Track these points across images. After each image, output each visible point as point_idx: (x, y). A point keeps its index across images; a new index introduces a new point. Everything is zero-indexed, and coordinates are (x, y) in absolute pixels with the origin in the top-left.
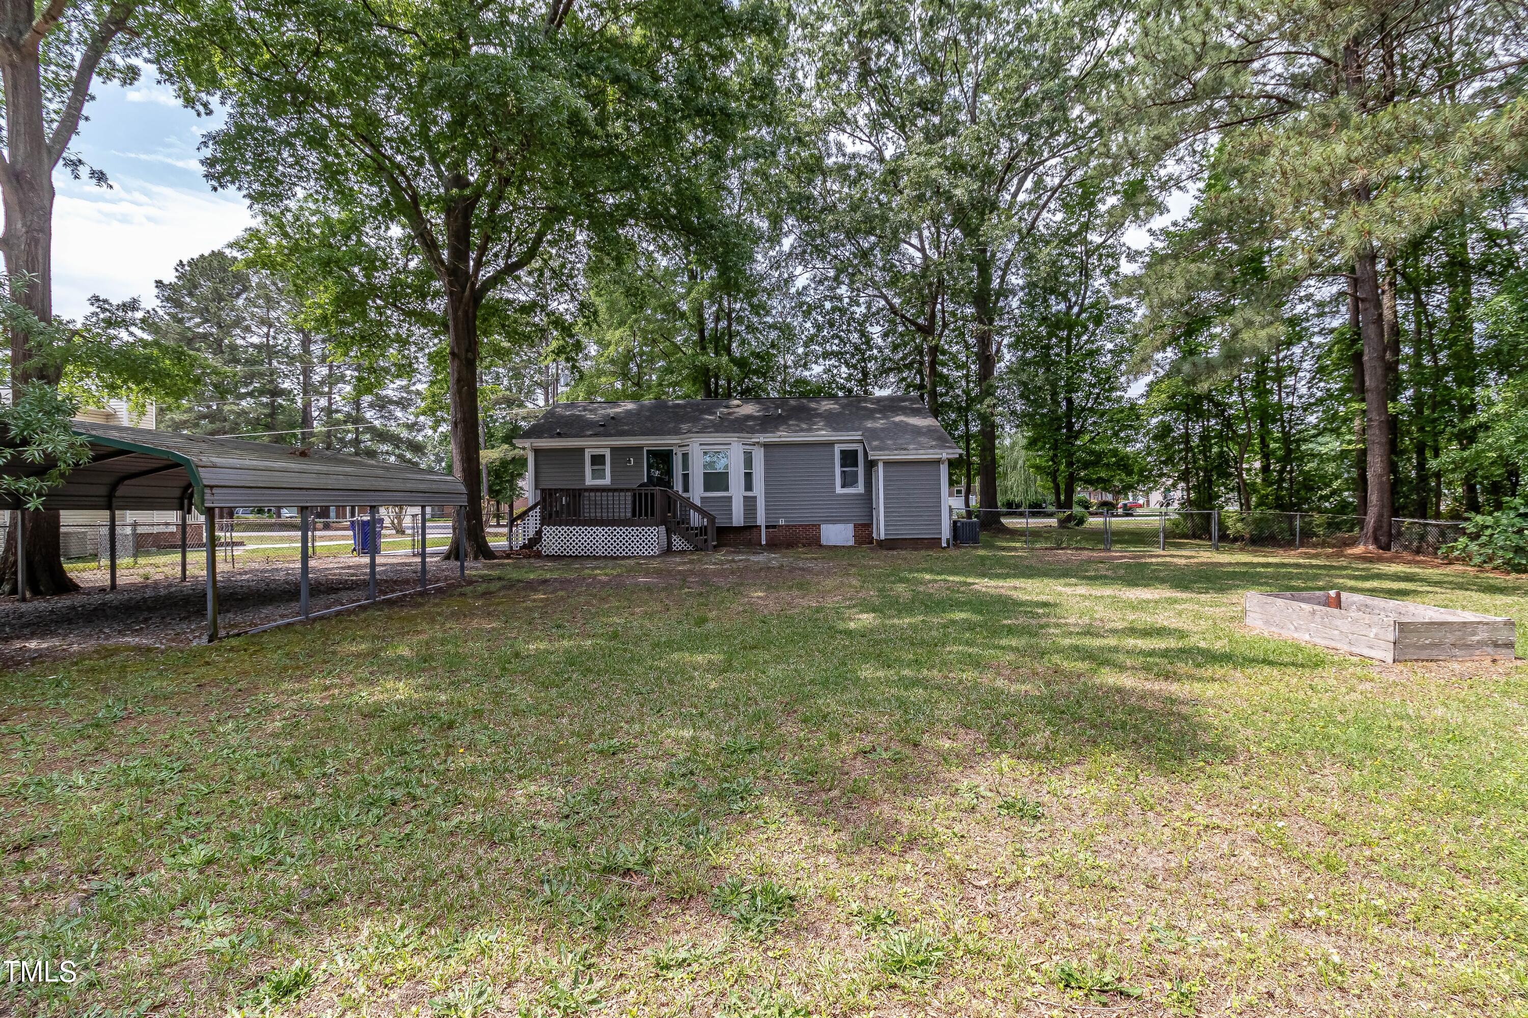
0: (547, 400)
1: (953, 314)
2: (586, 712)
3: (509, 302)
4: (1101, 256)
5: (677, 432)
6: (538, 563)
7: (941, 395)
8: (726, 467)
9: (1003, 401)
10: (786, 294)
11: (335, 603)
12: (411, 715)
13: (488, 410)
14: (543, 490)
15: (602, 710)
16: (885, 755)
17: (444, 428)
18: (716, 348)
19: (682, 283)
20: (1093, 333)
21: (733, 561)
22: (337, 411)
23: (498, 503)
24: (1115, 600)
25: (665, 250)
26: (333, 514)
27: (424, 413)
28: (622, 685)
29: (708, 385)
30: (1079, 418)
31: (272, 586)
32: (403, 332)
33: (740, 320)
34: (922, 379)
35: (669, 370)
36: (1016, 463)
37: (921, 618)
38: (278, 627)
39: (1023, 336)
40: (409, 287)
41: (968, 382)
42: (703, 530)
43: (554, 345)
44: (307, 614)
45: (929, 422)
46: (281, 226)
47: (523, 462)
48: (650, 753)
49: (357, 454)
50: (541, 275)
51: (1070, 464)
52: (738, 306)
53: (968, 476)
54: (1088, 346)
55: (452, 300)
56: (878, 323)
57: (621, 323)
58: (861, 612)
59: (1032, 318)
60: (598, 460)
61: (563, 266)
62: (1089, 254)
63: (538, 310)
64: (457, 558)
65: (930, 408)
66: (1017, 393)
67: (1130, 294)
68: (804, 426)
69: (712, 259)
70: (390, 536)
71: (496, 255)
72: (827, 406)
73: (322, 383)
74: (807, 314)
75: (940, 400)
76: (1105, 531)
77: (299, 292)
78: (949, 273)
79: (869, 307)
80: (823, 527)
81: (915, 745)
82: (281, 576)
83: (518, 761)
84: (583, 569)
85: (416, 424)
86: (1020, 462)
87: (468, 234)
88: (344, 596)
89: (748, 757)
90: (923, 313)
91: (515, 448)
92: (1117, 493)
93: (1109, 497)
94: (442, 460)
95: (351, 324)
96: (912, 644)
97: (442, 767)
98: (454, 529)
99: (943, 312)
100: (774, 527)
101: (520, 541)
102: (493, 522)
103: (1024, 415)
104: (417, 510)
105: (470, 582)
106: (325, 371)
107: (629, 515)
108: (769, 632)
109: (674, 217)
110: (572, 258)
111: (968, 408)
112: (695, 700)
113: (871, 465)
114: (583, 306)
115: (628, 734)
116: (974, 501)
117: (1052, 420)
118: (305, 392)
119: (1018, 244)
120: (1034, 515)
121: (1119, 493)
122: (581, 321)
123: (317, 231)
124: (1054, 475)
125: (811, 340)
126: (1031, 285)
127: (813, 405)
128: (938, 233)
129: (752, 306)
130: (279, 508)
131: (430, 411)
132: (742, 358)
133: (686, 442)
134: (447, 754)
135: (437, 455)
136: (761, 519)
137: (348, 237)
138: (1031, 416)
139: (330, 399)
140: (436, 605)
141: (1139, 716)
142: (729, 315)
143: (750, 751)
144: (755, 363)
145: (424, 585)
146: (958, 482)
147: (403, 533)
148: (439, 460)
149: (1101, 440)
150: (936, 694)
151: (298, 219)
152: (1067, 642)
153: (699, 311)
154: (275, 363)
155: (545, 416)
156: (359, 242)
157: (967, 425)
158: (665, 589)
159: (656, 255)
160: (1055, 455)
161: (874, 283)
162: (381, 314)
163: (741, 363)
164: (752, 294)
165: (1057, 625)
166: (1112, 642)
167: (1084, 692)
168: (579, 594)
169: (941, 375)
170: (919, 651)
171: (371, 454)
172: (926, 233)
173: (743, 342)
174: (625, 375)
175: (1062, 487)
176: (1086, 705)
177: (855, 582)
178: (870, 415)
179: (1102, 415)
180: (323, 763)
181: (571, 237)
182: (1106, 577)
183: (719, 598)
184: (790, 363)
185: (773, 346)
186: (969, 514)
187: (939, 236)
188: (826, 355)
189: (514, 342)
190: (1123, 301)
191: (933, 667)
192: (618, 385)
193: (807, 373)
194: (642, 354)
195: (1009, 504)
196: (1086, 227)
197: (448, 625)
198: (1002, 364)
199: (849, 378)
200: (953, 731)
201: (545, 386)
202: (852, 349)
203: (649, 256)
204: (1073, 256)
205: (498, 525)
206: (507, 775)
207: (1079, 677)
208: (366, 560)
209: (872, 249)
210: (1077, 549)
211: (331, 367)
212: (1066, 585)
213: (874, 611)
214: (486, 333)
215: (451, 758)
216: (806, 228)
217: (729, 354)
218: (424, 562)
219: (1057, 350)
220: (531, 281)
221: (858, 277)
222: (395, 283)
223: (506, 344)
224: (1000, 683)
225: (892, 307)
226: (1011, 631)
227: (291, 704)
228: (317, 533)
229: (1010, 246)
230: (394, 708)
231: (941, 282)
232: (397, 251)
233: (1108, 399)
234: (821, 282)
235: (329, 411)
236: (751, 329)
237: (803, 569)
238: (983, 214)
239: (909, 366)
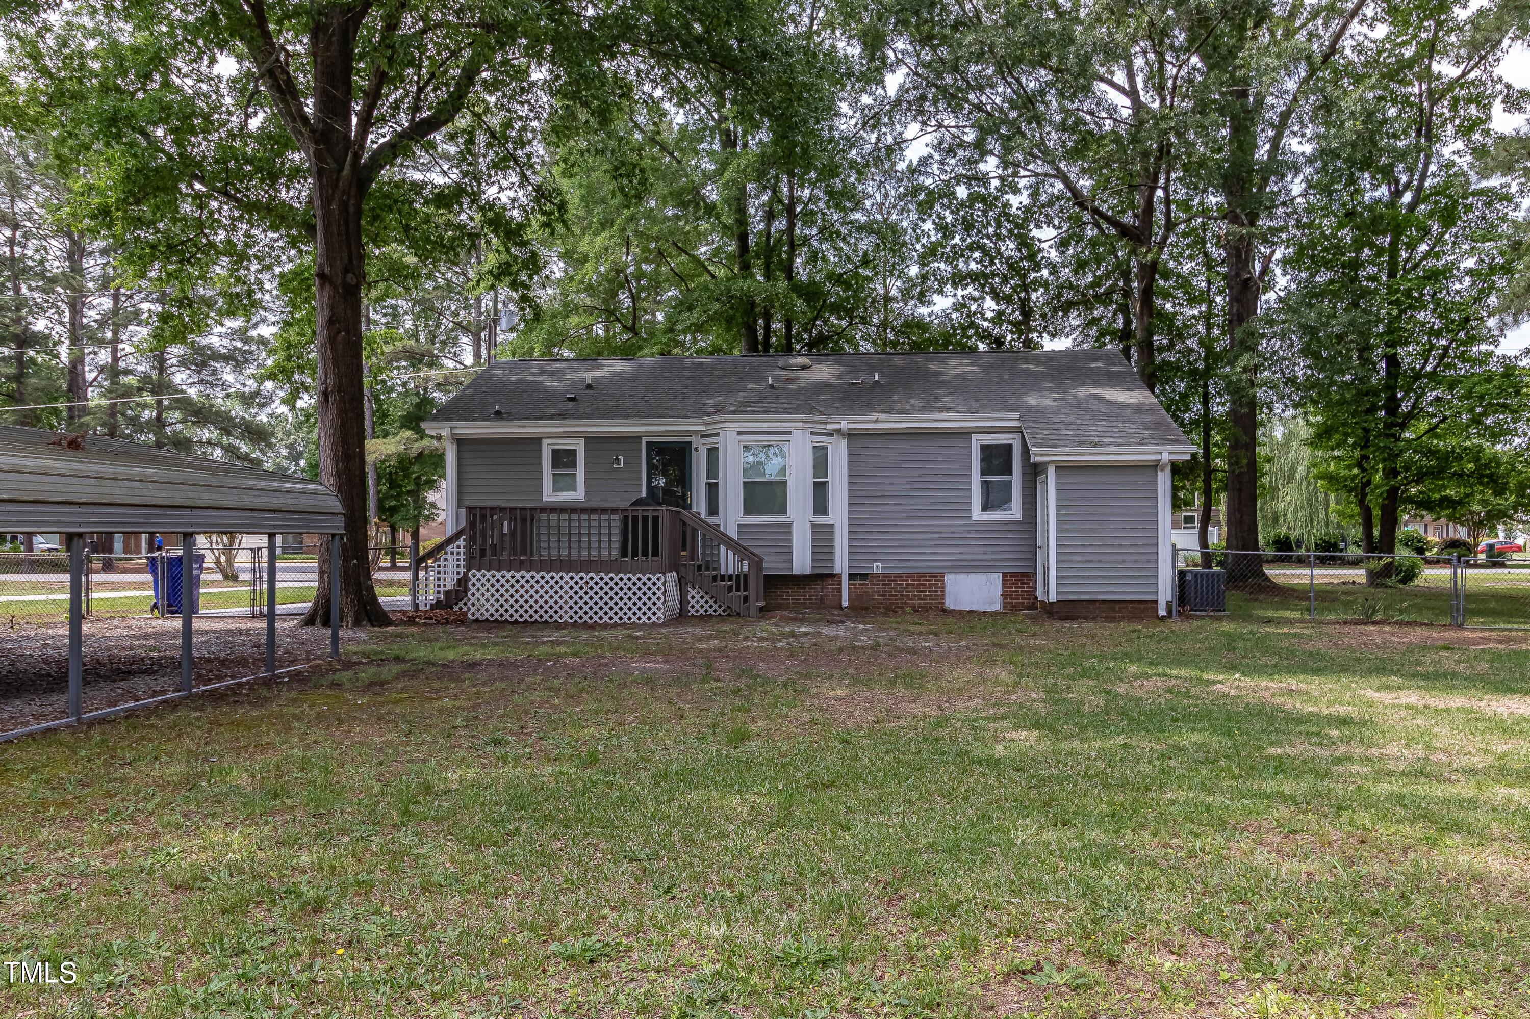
0: (477, 356)
1: (1185, 205)
2: (545, 889)
3: (418, 187)
4: (1456, 100)
5: (699, 412)
6: (459, 632)
7: (1161, 349)
8: (783, 470)
9: (1272, 359)
10: (890, 173)
11: (123, 697)
12: (254, 887)
13: (380, 370)
14: (470, 509)
15: (573, 886)
16: (1057, 978)
17: (305, 402)
18: (767, 267)
19: (711, 153)
20: (1440, 239)
21: (793, 634)
22: (127, 372)
23: (394, 530)
24: (1471, 717)
25: (683, 97)
26: (118, 546)
27: (272, 376)
28: (604, 845)
29: (752, 331)
30: (1408, 390)
31: (21, 666)
32: (239, 237)
33: (809, 217)
34: (1128, 322)
35: (685, 305)
36: (1293, 469)
37: (1120, 740)
38: (31, 735)
39: (1312, 244)
40: (249, 161)
41: (1209, 327)
42: (741, 581)
43: (491, 260)
44: (78, 713)
45: (1139, 396)
46: (36, 57)
47: (435, 460)
48: (654, 963)
49: (159, 445)
50: (471, 141)
51: (1392, 473)
52: (807, 192)
53: (1207, 492)
54: (1429, 263)
55: (321, 186)
56: (1049, 222)
57: (605, 224)
58: (1016, 727)
59: (1327, 212)
60: (563, 458)
61: (508, 125)
62: (1434, 97)
63: (466, 201)
64: (326, 623)
65: (1142, 372)
66: (1298, 346)
67: (1508, 169)
68: (918, 403)
69: (764, 112)
70: (212, 583)
71: (396, 106)
72: (957, 366)
73: (102, 323)
74: (925, 209)
75: (1158, 359)
76: (1454, 593)
77: (64, 166)
78: (1179, 135)
79: (1035, 193)
80: (949, 578)
81: (1112, 963)
82: (33, 649)
83: (430, 969)
84: (536, 644)
85: (257, 393)
86: (1301, 469)
87: (348, 70)
88: (140, 684)
89: (820, 974)
90: (1132, 205)
91: (422, 435)
92: (1477, 526)
93: (1461, 533)
94: (300, 455)
95: (152, 223)
96: (1107, 786)
97: (304, 978)
98: (322, 574)
99: (1167, 201)
100: (864, 576)
101: (431, 595)
102: (385, 562)
103: (1311, 384)
104: (261, 541)
105: (348, 665)
106: (107, 303)
107: (616, 553)
108: (856, 758)
109: (699, 40)
110: (524, 111)
111: (1207, 373)
112: (730, 874)
113: (1034, 471)
114: (541, 194)
115: (617, 928)
116: (1216, 536)
117: (1361, 394)
118: (75, 340)
119: (1304, 81)
120: (1323, 562)
121: (1480, 524)
122: (537, 219)
123: (96, 66)
124: (1361, 490)
125: (932, 252)
126: (1325, 155)
127: (933, 367)
128: (1162, 61)
129: (830, 193)
130: (30, 535)
131: (281, 373)
132: (812, 283)
133: (714, 429)
134: (313, 955)
135: (291, 447)
136: (841, 564)
137: (147, 77)
138: (1323, 389)
139: (115, 351)
140: (294, 701)
141: (1515, 924)
142: (790, 209)
143: (824, 964)
144: (834, 293)
145: (271, 668)
146: (1188, 503)
147: (235, 578)
148: (295, 456)
149: (1449, 431)
150: (1149, 874)
151: (65, 45)
152: (1384, 788)
153: (739, 205)
154: (24, 290)
155: (474, 384)
156: (166, 84)
157: (1205, 402)
158: (677, 681)
159: (666, 105)
160: (1365, 457)
161: (1046, 152)
162: (201, 207)
163: (810, 292)
164: (831, 171)
165: (1366, 760)
166: (1465, 789)
167: (1416, 880)
168: (530, 688)
169: (1162, 315)
170: (1119, 798)
171: (183, 444)
172: (1139, 62)
173: (814, 257)
174: (610, 313)
175: (1377, 513)
176: (1418, 901)
177: (1003, 676)
178: (1034, 383)
179: (1451, 387)
180: (107, 966)
181: (521, 74)
182: (1454, 675)
183: (769, 700)
184: (894, 292)
185: (865, 262)
186: (1207, 559)
187: (1161, 69)
188: (958, 279)
189: (423, 256)
190: (1495, 182)
191: (1143, 826)
192: (599, 330)
193: (923, 311)
194: (639, 275)
195: (1283, 543)
196: (1430, 49)
197: (312, 738)
198: (1271, 296)
199: (999, 317)
200: (1178, 939)
201: (475, 331)
202: (1004, 269)
203: (654, 107)
204: (1406, 101)
205: (394, 567)
206: (414, 994)
207: (1405, 850)
208: (175, 624)
209: (1042, 92)
210: (1401, 624)
211: (116, 297)
212: (1381, 688)
213: (1037, 725)
214: (378, 241)
215: (319, 962)
216: (927, 55)
217: (790, 277)
218: (271, 629)
219: (1371, 270)
220: (452, 150)
221: (1018, 140)
222: (225, 154)
223: (411, 260)
224: (1261, 857)
225: (1076, 193)
226: (1281, 767)
227: (55, 865)
228: (94, 578)
229: (1291, 85)
230: (225, 874)
231: (1164, 150)
232: (228, 100)
233: (1463, 358)
234: (951, 151)
235: (113, 371)
236: (828, 233)
237: (914, 652)
238: (1242, 28)
239: (1105, 299)
